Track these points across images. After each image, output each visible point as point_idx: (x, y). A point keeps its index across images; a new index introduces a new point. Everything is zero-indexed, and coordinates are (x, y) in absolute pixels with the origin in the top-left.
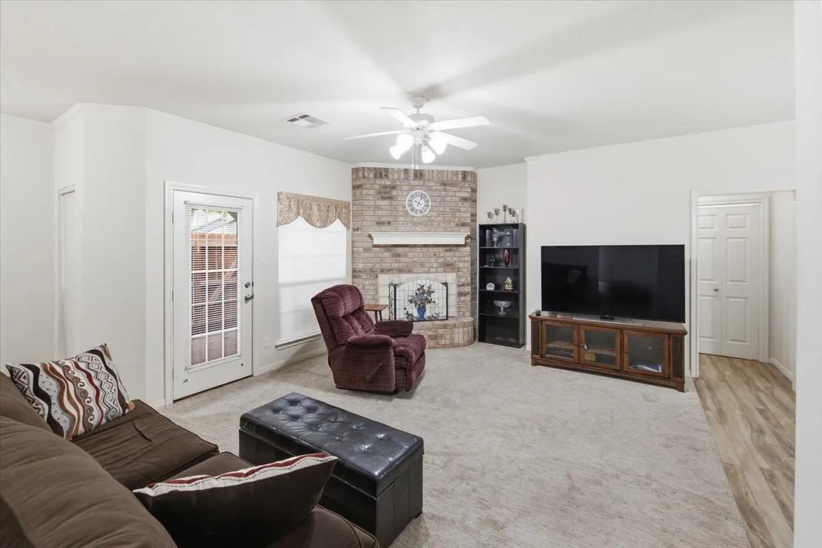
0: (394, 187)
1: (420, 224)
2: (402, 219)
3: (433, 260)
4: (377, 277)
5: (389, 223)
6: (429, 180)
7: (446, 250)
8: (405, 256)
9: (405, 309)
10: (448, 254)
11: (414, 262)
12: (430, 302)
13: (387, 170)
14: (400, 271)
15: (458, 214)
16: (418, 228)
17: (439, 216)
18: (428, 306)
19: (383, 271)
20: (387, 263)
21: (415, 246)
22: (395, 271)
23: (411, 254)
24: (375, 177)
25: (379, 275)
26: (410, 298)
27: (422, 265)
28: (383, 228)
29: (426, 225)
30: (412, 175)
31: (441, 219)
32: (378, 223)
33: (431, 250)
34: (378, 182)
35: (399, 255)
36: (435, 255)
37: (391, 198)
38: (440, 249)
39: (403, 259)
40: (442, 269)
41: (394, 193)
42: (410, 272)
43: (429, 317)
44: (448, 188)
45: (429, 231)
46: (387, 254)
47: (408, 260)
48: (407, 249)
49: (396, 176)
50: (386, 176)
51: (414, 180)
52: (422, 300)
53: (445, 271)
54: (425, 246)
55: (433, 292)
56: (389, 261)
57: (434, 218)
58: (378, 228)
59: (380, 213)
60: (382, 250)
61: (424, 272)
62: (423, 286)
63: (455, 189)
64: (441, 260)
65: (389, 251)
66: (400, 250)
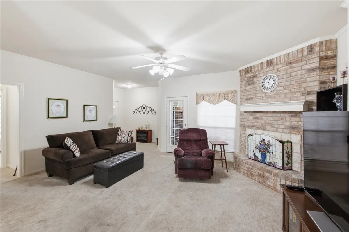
0: (254, 77)
1: (271, 97)
2: (259, 95)
3: (280, 122)
4: (246, 130)
5: (252, 99)
6: (277, 64)
7: (292, 116)
8: (261, 118)
9: (253, 151)
10: (294, 119)
11: (266, 123)
12: (269, 152)
13: (251, 67)
14: (258, 128)
15: (304, 85)
16: (269, 100)
17: (285, 89)
18: (268, 154)
19: (249, 127)
20: (251, 122)
21: (267, 112)
22: (255, 127)
23: (265, 117)
24: (246, 73)
25: (247, 129)
26: (256, 146)
27: (272, 125)
28: (249, 102)
29: (275, 97)
30: (265, 65)
31: (287, 91)
32: (247, 99)
33: (279, 115)
34: (247, 76)
35: (257, 118)
36: (282, 119)
37: (253, 84)
38: (286, 115)
39: (259, 121)
40: (288, 131)
41: (255, 80)
42: (264, 129)
43: (269, 162)
44: (294, 65)
45: (277, 101)
46: (251, 117)
47: (262, 122)
48: (262, 114)
49: (256, 69)
50: (251, 71)
51: (267, 67)
52: (263, 149)
53: (290, 133)
54: (274, 112)
55: (271, 146)
56: (252, 121)
57: (281, 91)
58: (246, 102)
59: (248, 93)
60: (249, 114)
61: (273, 131)
62: (264, 140)
63: (300, 64)
64: (287, 123)
65: (251, 116)
66: (258, 115)
